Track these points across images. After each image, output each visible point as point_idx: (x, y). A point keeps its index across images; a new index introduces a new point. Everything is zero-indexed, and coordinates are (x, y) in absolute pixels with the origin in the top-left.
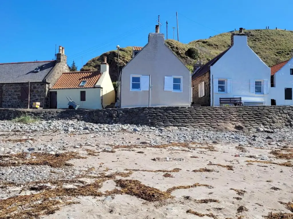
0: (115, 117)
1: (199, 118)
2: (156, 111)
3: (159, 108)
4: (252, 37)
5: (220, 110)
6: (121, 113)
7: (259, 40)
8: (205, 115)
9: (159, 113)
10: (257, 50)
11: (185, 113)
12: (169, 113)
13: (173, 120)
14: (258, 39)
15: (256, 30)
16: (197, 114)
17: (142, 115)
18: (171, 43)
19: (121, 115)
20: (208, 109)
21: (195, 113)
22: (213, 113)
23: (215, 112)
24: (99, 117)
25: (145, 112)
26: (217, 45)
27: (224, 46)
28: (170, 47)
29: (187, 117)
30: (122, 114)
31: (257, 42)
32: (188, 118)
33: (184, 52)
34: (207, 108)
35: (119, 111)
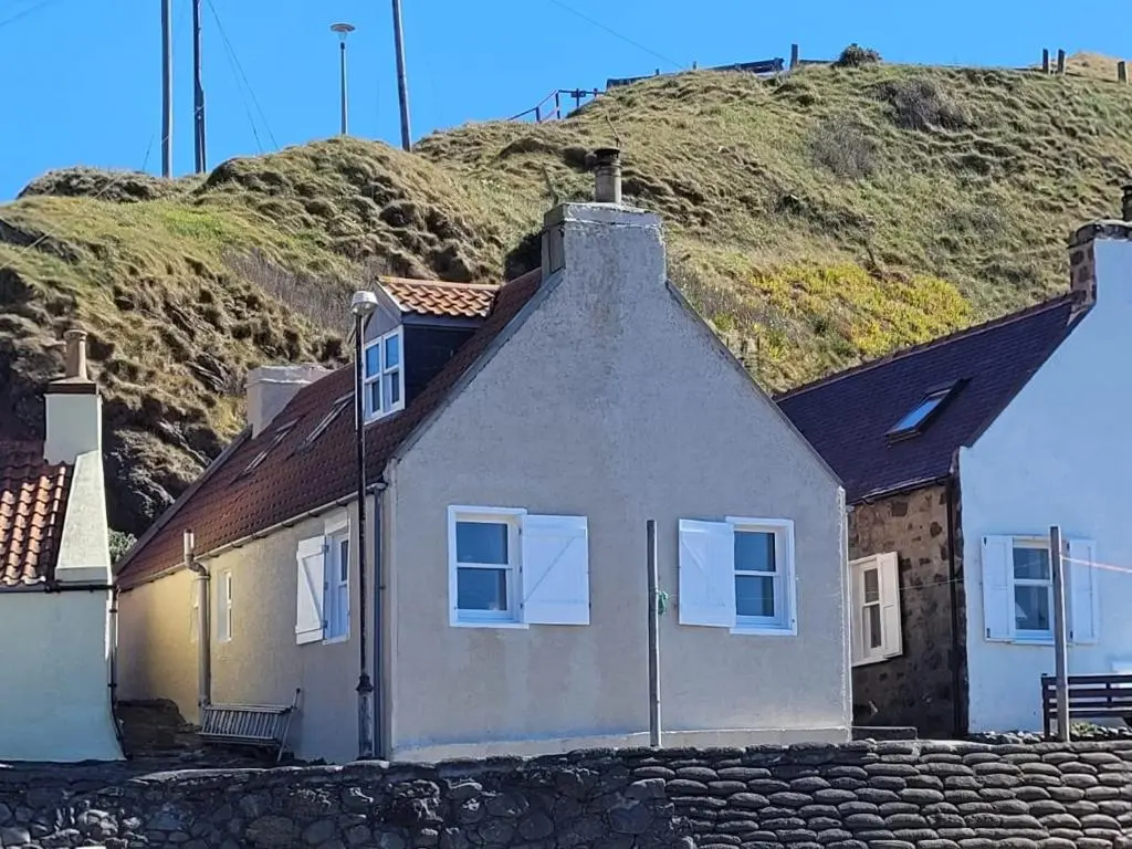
0: (433, 825)
1: (1006, 818)
2: (722, 778)
3: (738, 755)
4: (951, 134)
5: (1116, 766)
6: (471, 792)
7: (1006, 165)
8: (1037, 803)
9: (740, 790)
10: (1014, 249)
11: (911, 784)
12: (811, 790)
13: (848, 834)
14: (1000, 152)
15: (972, 76)
16: (989, 791)
17: (622, 803)
18: (382, 180)
19: (473, 805)
20: (1048, 761)
21: (972, 788)
22: (1085, 785)
23: (1093, 779)
24: (305, 825)
25: (642, 782)
26: (698, 188)
27: (744, 200)
28: (378, 210)
29: (930, 813)
30: (481, 799)
31: (997, 179)
32: (938, 819)
33: (499, 259)
34: (1041, 753)
35: (455, 780)
